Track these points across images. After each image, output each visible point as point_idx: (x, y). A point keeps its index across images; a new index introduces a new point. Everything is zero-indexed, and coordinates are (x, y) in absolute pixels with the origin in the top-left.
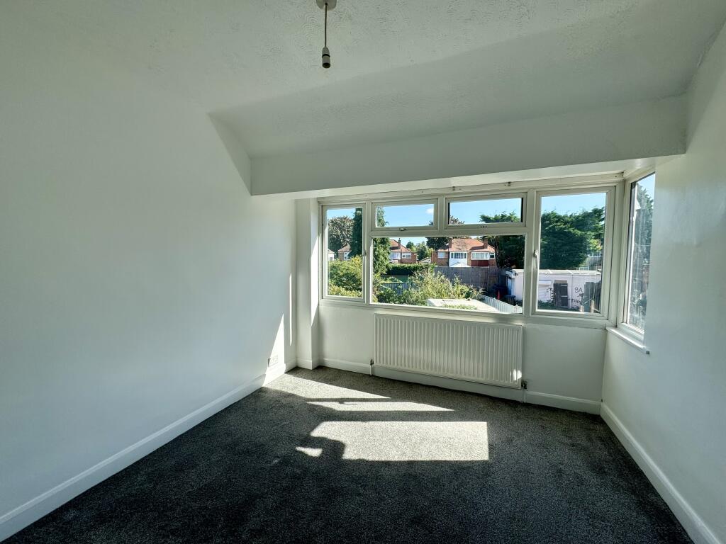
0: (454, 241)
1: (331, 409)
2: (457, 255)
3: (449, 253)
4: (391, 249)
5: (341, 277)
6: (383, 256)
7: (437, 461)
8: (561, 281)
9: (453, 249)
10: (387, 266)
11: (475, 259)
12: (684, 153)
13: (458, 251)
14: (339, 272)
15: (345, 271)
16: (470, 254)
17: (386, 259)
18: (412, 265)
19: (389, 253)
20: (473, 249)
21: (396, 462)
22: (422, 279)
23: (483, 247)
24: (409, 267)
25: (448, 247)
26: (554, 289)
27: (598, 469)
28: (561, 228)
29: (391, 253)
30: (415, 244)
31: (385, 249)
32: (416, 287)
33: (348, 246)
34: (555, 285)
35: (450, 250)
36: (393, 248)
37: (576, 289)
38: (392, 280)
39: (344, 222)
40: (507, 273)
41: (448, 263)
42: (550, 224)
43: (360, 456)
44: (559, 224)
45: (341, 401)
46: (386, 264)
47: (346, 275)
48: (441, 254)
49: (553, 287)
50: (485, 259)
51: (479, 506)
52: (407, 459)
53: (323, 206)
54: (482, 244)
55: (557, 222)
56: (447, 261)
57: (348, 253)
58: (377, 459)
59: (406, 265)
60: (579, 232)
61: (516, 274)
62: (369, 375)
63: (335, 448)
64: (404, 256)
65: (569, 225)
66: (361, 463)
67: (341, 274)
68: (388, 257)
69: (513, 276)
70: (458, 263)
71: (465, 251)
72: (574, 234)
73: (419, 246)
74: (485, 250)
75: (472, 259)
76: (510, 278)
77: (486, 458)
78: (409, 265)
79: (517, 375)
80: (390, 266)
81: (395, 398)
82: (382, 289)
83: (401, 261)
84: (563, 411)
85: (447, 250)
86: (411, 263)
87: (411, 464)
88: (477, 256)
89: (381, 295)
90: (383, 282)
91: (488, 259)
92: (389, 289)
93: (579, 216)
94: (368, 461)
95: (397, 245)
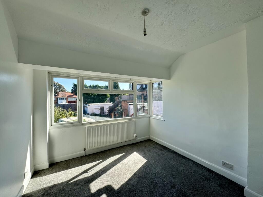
0: (60, 93)
1: (86, 177)
2: (61, 99)
3: (57, 98)
7: (139, 169)
11: (70, 100)
12: (170, 80)
13: (62, 97)
16: (67, 98)
20: (69, 96)
21: (131, 177)
23: (72, 96)
25: (57, 95)
27: (161, 150)
34: (101, 108)
35: (58, 97)
37: (106, 109)
40: (85, 105)
41: (57, 103)
43: (120, 184)
45: (86, 171)
48: (54, 98)
50: (74, 100)
51: (158, 172)
52: (133, 174)
53: (51, 75)
54: (72, 94)
56: (57, 101)
58: (126, 181)
61: (89, 105)
62: (84, 156)
63: (108, 189)
66: (123, 186)
69: (88, 106)
70: (62, 102)
71: (65, 97)
74: (74, 97)
75: (68, 100)
76: (86, 107)
77: (146, 161)
79: (135, 135)
81: (105, 159)
84: (144, 141)
85: (56, 97)
87: (135, 174)
94: (124, 184)
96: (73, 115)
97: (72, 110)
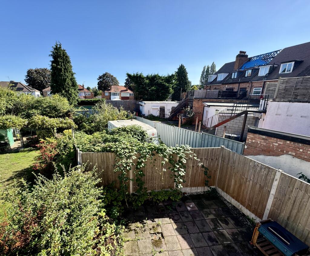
0: (112, 87)
2: (115, 94)
3: (110, 93)
4: (78, 90)
5: (45, 108)
6: (74, 94)
8: (162, 106)
9: (112, 91)
10: (77, 100)
13: (115, 92)
14: (43, 105)
15: (48, 104)
16: (120, 93)
17: (76, 96)
18: (92, 99)
19: (78, 92)
20: (122, 91)
22: (100, 107)
23: (126, 90)
24: (91, 100)
25: (110, 90)
26: (160, 110)
28: (161, 82)
29: (79, 93)
30: (91, 88)
31: (75, 90)
32: (97, 113)
33: (50, 88)
34: (160, 108)
36: (80, 90)
37: (168, 110)
38: (82, 108)
39: (45, 72)
40: (140, 103)
41: (110, 98)
42: (156, 80)
44: (160, 80)
46: (77, 99)
47: (49, 107)
48: (107, 93)
49: (159, 109)
50: (127, 96)
55: (159, 79)
56: (109, 97)
57: (50, 92)
59: (89, 100)
60: (167, 85)
64: (87, 94)
65: (164, 81)
67: (45, 106)
68: (78, 94)
69: (144, 105)
70: (115, 98)
71: (118, 92)
72: (166, 85)
73: (93, 89)
74: (127, 92)
75: (122, 96)
76: (142, 106)
78: (91, 99)
80: (79, 100)
82: (77, 115)
83: (85, 97)
85: (109, 91)
86: (92, 98)
88: (124, 95)
89: (76, 118)
90: (76, 110)
91: (129, 96)
92: (81, 115)
93: (167, 77)
95: (82, 88)
96: (126, 116)
97: (125, 110)
